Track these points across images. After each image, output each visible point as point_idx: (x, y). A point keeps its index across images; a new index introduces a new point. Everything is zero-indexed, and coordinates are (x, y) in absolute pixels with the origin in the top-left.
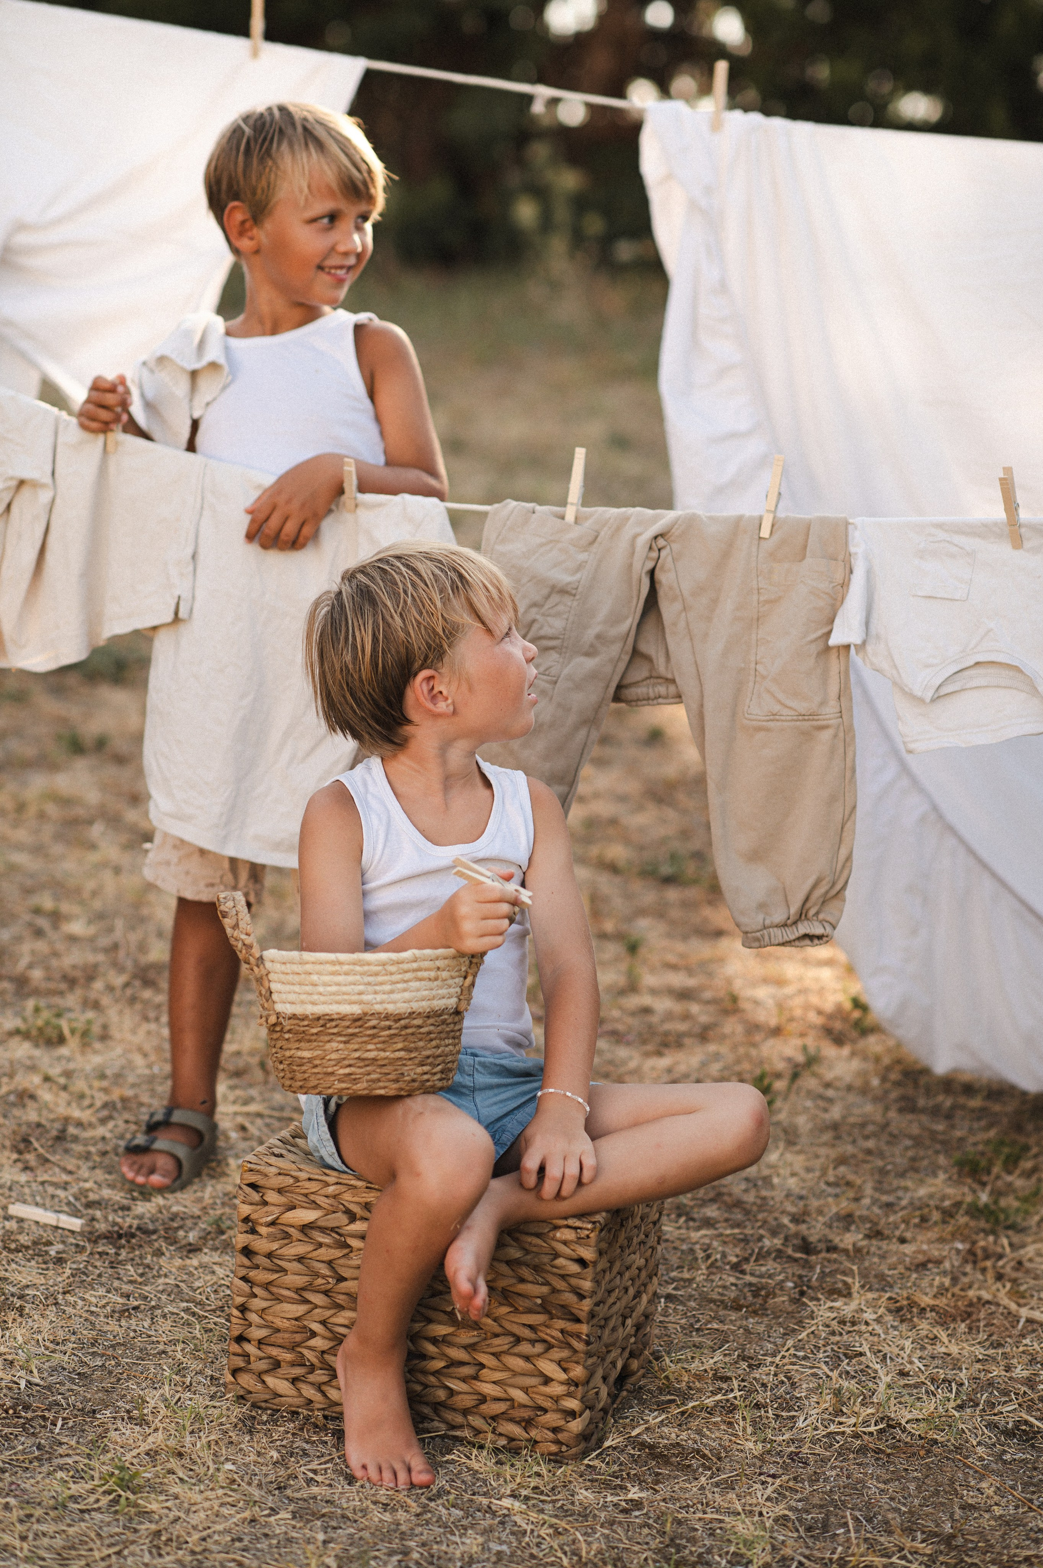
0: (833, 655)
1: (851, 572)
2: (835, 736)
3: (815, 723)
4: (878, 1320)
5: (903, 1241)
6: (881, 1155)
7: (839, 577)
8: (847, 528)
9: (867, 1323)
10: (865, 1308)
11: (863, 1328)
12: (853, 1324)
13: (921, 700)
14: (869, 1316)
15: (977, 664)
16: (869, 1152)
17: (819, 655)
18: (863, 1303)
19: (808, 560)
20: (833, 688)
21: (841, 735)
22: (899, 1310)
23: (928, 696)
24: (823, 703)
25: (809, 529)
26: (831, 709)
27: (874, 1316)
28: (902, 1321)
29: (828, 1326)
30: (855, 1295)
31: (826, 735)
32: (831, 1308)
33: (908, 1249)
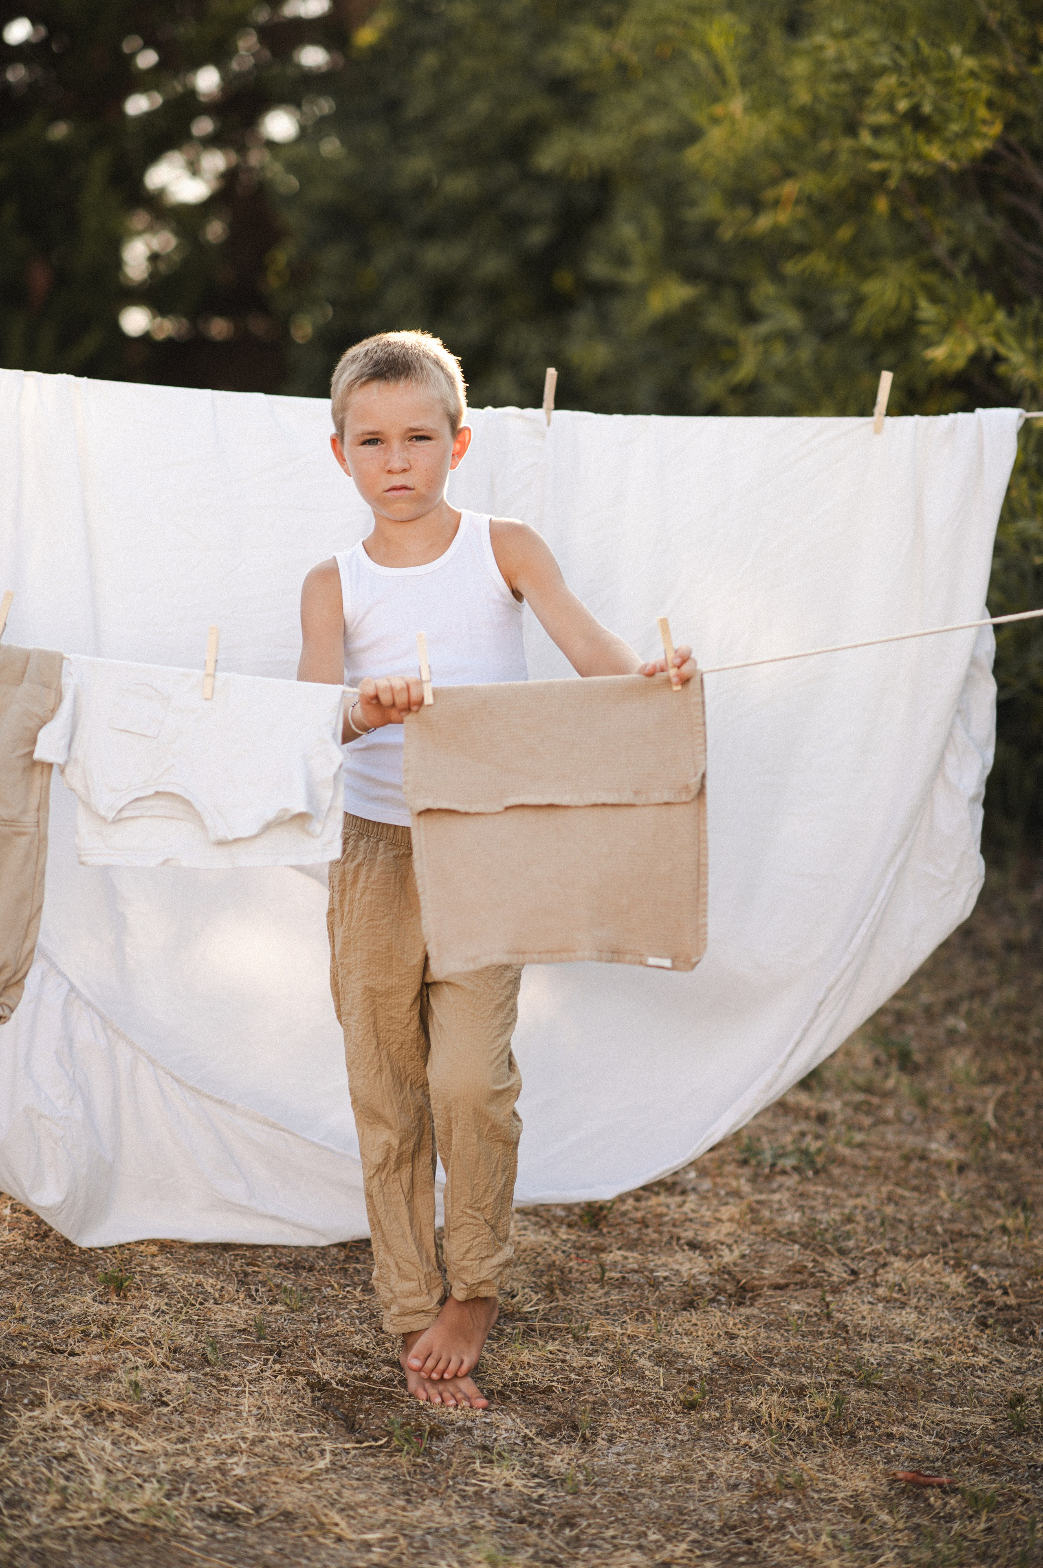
0: (38, 769)
1: (60, 701)
2: (31, 842)
3: (15, 829)
4: (75, 1426)
5: (72, 1354)
6: (30, 1277)
7: (50, 703)
8: (62, 662)
9: (66, 1429)
10: (60, 1415)
11: (63, 1433)
12: (54, 1430)
13: (104, 819)
14: (67, 1421)
15: (157, 793)
16: (20, 1275)
17: (24, 770)
18: (58, 1411)
19: (25, 685)
20: (34, 801)
21: (36, 842)
22: (92, 1413)
23: (111, 815)
24: (24, 812)
25: (28, 658)
26: (30, 818)
27: (71, 1422)
28: (96, 1425)
29: (31, 1434)
30: (49, 1404)
31: (23, 841)
32: (30, 1417)
33: (80, 1360)
